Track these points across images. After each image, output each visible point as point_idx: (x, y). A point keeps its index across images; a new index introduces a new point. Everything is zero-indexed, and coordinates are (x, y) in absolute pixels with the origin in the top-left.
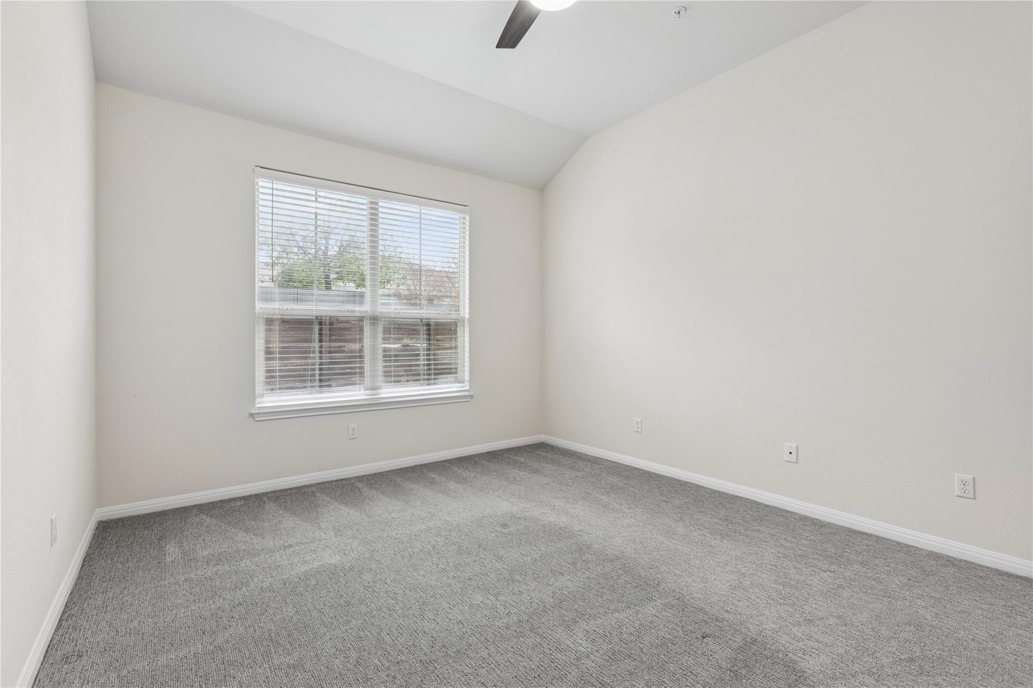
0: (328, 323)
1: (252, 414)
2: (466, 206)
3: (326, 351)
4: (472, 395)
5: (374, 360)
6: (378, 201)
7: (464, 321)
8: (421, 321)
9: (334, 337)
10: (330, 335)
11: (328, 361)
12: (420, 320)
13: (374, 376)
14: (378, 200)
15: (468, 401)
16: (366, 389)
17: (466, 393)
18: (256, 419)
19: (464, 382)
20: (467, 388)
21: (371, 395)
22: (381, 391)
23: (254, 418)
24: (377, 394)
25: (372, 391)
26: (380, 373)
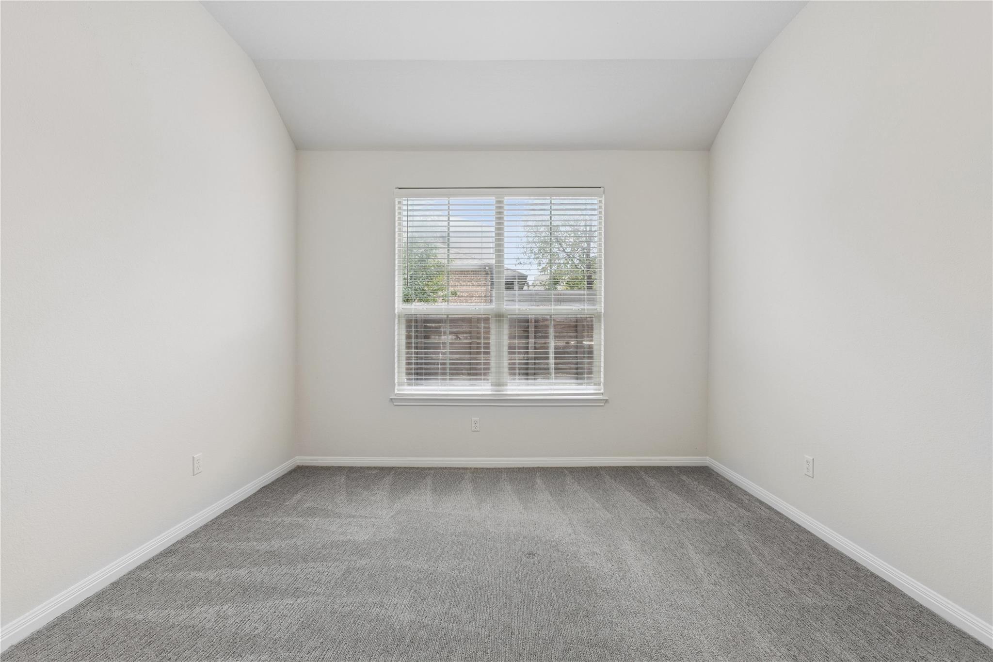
0: (533, 321)
1: (391, 399)
2: (600, 188)
3: (532, 347)
4: (607, 400)
5: (499, 357)
6: (503, 200)
7: (600, 316)
8: (551, 317)
9: (540, 334)
10: (536, 332)
11: (534, 356)
12: (549, 317)
13: (499, 373)
14: (503, 198)
15: (602, 406)
16: (492, 385)
17: (601, 397)
18: (395, 404)
19: (599, 385)
20: (602, 391)
21: (496, 391)
22: (508, 387)
23: (393, 402)
24: (502, 391)
25: (498, 387)
26: (506, 370)
